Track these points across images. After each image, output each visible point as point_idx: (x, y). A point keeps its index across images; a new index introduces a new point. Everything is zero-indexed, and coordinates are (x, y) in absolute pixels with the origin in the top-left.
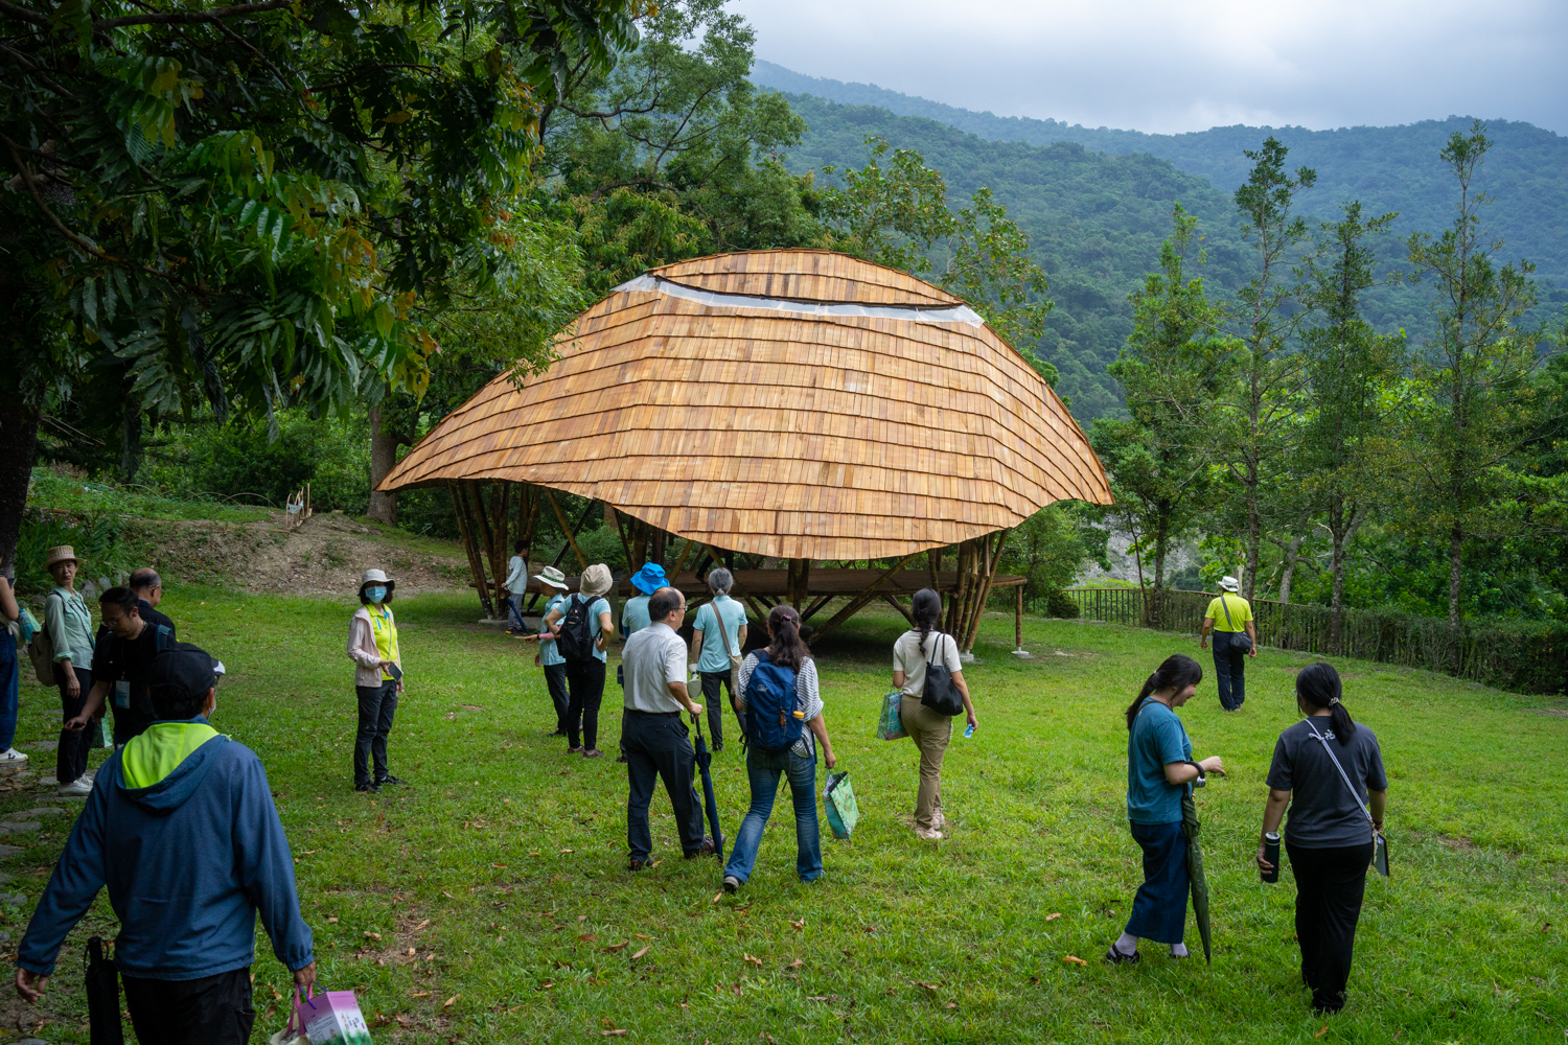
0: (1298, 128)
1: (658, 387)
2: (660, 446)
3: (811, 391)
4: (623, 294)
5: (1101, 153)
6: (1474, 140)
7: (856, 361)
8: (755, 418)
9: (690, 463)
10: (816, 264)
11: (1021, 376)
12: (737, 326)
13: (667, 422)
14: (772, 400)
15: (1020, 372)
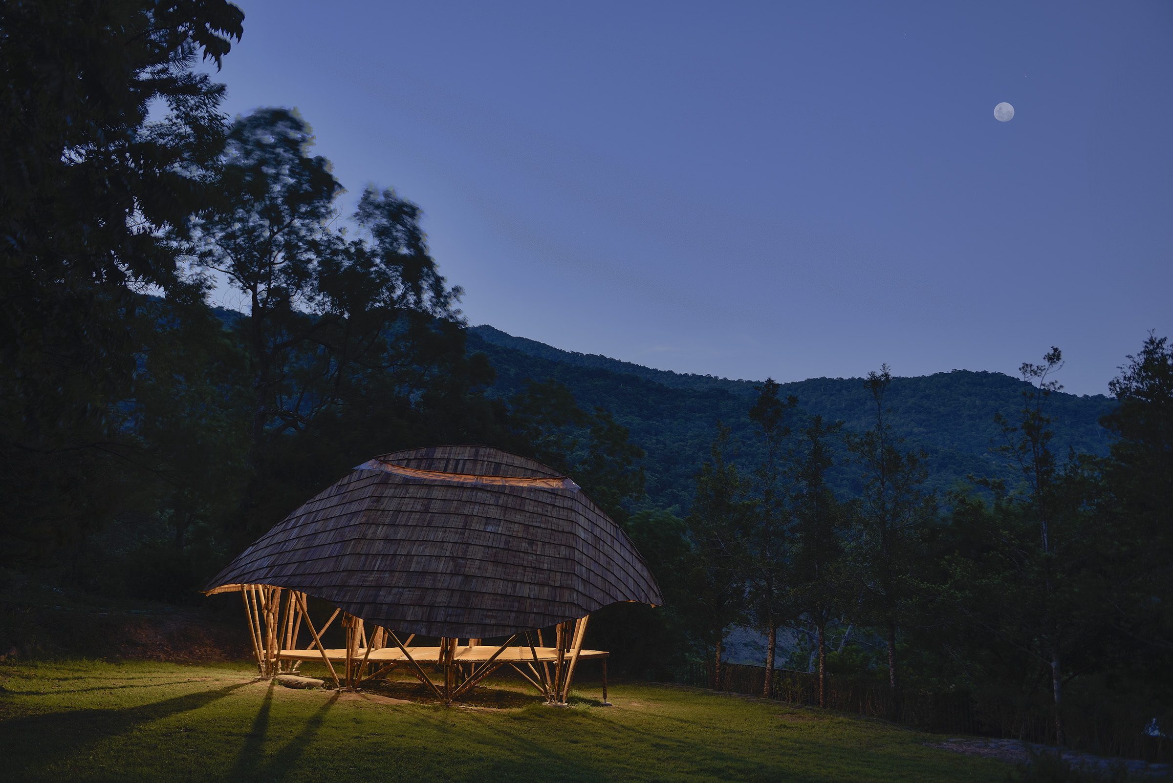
0: (860, 378)
1: (370, 528)
2: (364, 564)
3: (463, 531)
4: (359, 471)
5: (739, 395)
6: (882, 376)
7: (494, 512)
8: (426, 547)
9: (382, 575)
10: (477, 453)
11: (602, 523)
12: (423, 490)
13: (372, 550)
14: (438, 537)
15: (602, 520)
